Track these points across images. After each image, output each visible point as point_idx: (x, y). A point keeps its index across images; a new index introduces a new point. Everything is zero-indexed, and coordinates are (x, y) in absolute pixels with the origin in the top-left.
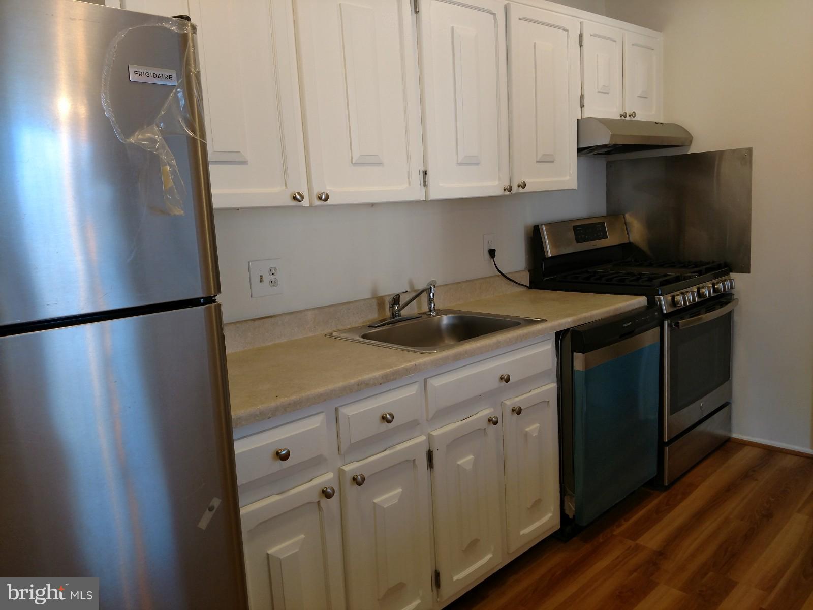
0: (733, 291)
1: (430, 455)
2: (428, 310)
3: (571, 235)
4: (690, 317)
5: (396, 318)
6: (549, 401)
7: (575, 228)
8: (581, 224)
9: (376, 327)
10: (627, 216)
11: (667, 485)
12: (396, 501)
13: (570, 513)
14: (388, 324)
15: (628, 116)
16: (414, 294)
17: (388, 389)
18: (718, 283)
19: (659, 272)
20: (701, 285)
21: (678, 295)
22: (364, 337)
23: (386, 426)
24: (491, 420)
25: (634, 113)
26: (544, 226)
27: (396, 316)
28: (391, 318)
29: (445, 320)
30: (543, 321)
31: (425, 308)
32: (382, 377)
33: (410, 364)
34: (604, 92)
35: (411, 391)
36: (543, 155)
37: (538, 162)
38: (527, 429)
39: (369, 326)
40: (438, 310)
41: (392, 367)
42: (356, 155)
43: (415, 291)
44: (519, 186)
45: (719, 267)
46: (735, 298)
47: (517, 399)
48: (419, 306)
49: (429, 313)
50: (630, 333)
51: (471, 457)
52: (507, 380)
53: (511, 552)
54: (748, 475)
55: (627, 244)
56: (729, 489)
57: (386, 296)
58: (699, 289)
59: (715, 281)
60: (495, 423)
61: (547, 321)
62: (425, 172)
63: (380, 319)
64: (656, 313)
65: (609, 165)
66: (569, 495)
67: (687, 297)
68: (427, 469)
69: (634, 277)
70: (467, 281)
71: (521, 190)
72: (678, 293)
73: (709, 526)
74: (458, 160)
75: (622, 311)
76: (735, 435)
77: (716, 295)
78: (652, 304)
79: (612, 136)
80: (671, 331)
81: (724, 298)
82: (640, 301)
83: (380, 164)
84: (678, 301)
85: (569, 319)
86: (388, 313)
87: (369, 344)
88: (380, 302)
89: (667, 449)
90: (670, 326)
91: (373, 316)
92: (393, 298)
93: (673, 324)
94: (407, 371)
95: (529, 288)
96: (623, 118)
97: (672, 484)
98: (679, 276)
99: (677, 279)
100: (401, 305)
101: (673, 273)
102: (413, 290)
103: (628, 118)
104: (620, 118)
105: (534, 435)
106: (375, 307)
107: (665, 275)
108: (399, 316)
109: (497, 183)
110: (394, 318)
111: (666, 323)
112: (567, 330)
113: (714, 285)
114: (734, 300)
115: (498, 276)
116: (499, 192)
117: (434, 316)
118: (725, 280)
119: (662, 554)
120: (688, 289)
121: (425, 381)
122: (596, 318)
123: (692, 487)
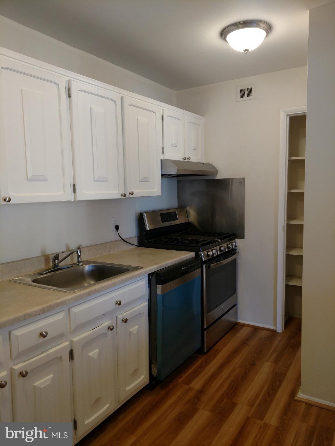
0: (237, 248)
1: (71, 353)
2: (77, 262)
3: (159, 218)
4: (216, 262)
5: (56, 268)
6: (143, 313)
7: (161, 214)
8: (163, 213)
9: (43, 274)
10: (188, 208)
11: (206, 351)
12: (49, 382)
13: (154, 374)
14: (51, 272)
15: (186, 159)
16: (69, 253)
17: (45, 317)
18: (229, 244)
19: (201, 238)
20: (221, 246)
21: (210, 251)
22: (34, 281)
23: (42, 339)
24: (109, 328)
25: (190, 157)
26: (145, 214)
27: (56, 267)
28: (53, 268)
29: (87, 268)
30: (142, 268)
31: (75, 261)
32: (41, 310)
33: (59, 300)
34: (175, 146)
35: (60, 316)
36: (143, 178)
37: (140, 181)
38: (131, 330)
39: (38, 274)
40: (84, 261)
41: (48, 303)
42: (30, 176)
43: (70, 251)
44: (130, 194)
45: (230, 236)
46: (238, 251)
47: (125, 314)
48: (72, 259)
49: (78, 264)
50: (186, 272)
51: (97, 350)
52: (120, 304)
53: (120, 401)
54: (245, 343)
55: (187, 222)
56: (236, 351)
57: (50, 254)
58: (220, 248)
59: (228, 243)
60: (112, 329)
61: (143, 268)
62: (74, 185)
63: (47, 269)
64: (199, 261)
65: (179, 182)
66: (154, 363)
67: (214, 252)
68: (70, 361)
69: (190, 241)
70: (102, 244)
71: (131, 196)
72: (210, 250)
73: (225, 373)
74: (94, 179)
75: (183, 260)
76: (240, 321)
77: (228, 250)
78: (197, 256)
79: (178, 170)
80: (206, 270)
81: (233, 251)
82: (191, 255)
83: (45, 180)
84: (210, 254)
85: (155, 267)
86: (51, 265)
87: (37, 287)
88: (47, 258)
89: (205, 332)
90: (206, 267)
91: (42, 266)
92: (55, 256)
93: (208, 266)
94: (58, 305)
95: (138, 246)
96: (184, 160)
97: (209, 350)
98: (210, 241)
99: (210, 243)
100: (59, 260)
101: (208, 239)
102: (68, 250)
103: (186, 160)
104: (182, 160)
105: (135, 333)
106: (43, 261)
107: (204, 241)
108: (58, 267)
109: (117, 192)
110: (55, 268)
111: (204, 265)
112: (154, 272)
113: (227, 245)
114: (237, 252)
115: (120, 240)
116: (119, 196)
117: (81, 266)
118: (233, 243)
119: (202, 391)
120: (215, 248)
121: (69, 309)
122: (169, 265)
123: (218, 351)
